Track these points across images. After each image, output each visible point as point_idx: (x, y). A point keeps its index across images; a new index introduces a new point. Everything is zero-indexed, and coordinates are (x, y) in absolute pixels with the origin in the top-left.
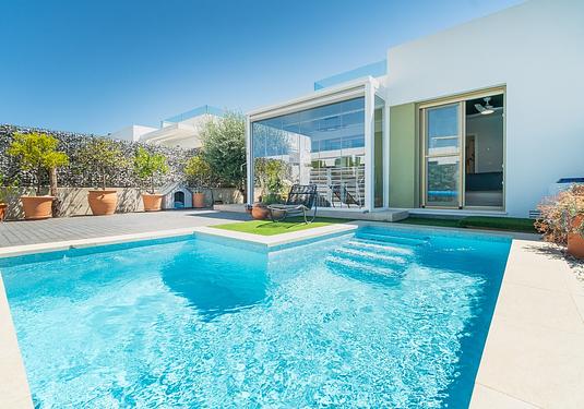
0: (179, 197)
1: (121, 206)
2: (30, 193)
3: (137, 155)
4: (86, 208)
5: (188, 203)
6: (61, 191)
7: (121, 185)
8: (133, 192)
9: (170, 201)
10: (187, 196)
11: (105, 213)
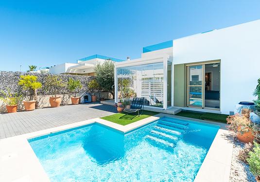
0: (86, 97)
1: (62, 102)
2: (26, 99)
3: (68, 80)
4: (48, 104)
5: (90, 100)
6: (38, 97)
7: (62, 93)
8: (67, 96)
9: (82, 99)
10: (89, 97)
11: (56, 106)
